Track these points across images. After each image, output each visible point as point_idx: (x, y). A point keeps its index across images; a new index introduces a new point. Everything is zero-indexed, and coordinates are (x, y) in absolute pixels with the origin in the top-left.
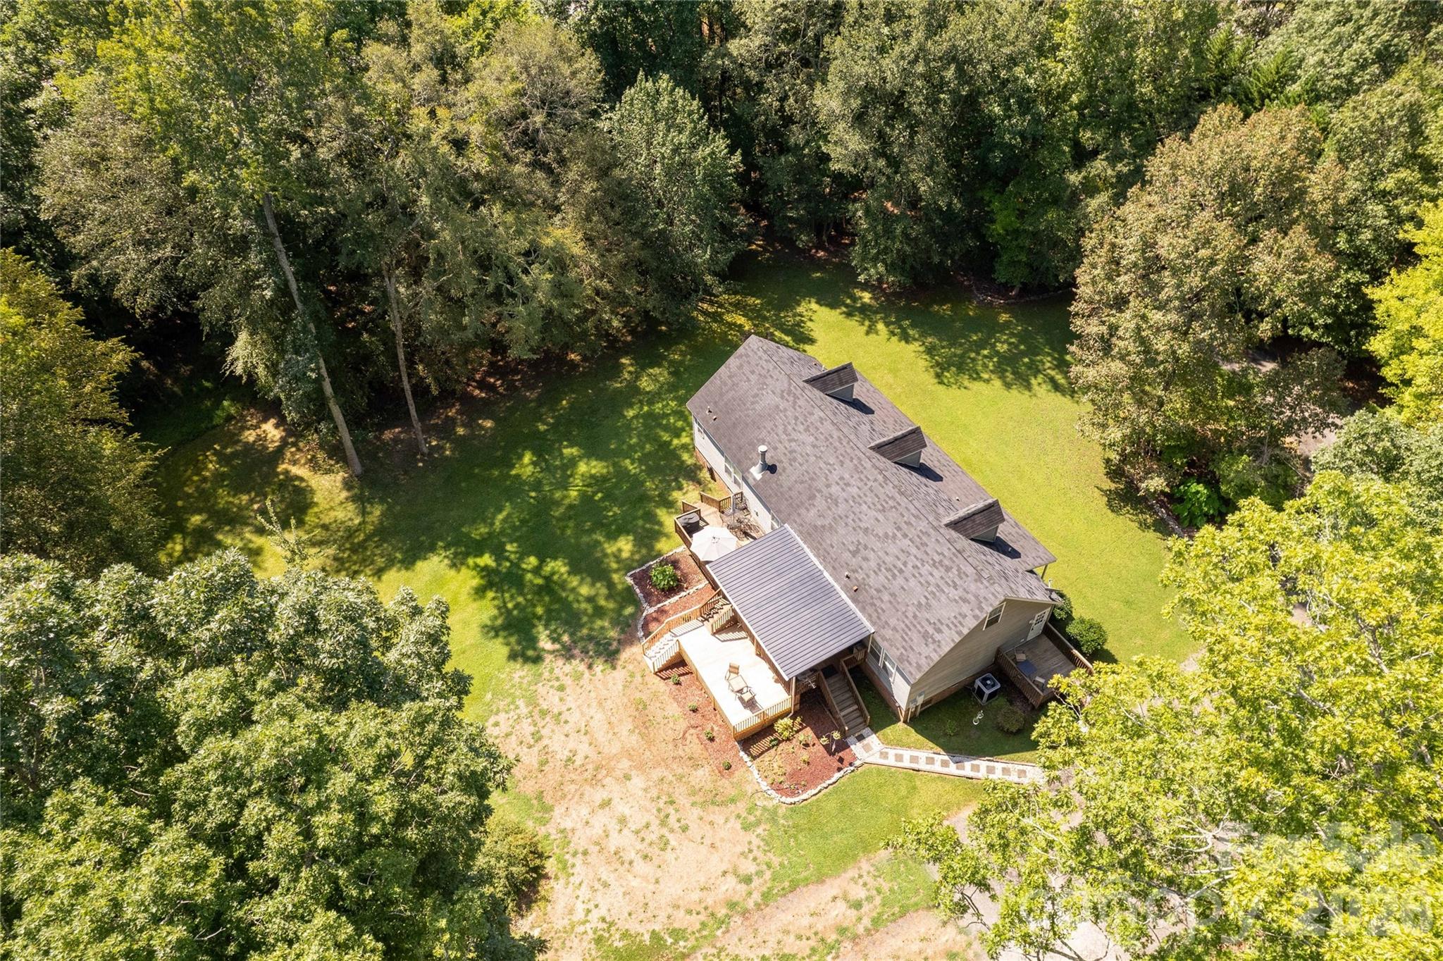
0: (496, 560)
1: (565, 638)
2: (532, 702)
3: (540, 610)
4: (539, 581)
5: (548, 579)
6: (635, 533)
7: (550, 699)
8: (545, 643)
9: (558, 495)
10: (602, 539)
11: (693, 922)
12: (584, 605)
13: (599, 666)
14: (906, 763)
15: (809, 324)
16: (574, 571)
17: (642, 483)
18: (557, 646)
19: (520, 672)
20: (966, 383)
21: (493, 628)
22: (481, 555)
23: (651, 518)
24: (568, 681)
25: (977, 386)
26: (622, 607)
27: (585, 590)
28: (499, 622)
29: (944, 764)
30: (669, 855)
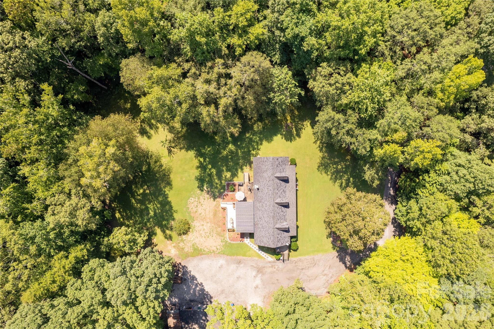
0: (204, 161)
1: (209, 189)
2: (199, 198)
3: (207, 180)
4: (209, 173)
5: (211, 173)
6: (232, 173)
7: (202, 200)
8: (205, 188)
9: (222, 151)
10: (225, 170)
11: (207, 250)
12: (215, 184)
13: (212, 199)
14: (251, 246)
15: (303, 130)
16: (216, 175)
17: (240, 160)
18: (207, 190)
19: (199, 191)
20: (323, 172)
21: (197, 178)
22: (201, 158)
23: (237, 170)
24: (206, 198)
25: (324, 175)
26: (221, 189)
27: (216, 181)
28: (199, 177)
29: (257, 249)
30: (208, 239)
